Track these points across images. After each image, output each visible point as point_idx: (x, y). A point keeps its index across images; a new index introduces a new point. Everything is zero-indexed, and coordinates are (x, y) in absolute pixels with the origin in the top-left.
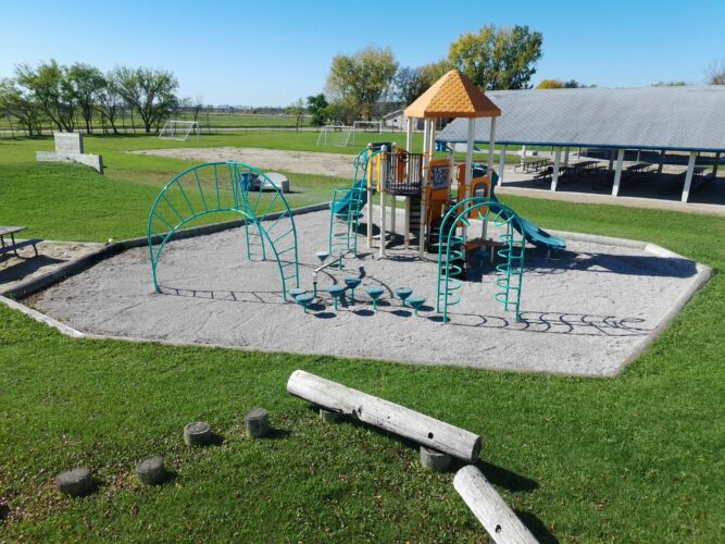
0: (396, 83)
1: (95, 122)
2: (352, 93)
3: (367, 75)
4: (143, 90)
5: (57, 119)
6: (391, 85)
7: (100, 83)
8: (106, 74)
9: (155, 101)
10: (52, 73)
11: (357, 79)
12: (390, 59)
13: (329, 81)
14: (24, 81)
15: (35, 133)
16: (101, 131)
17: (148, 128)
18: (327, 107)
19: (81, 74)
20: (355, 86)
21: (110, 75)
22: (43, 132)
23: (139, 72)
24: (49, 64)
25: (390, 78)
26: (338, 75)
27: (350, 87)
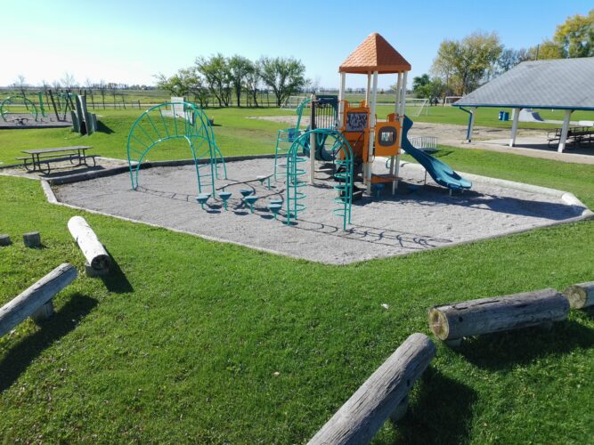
0: (499, 63)
1: (244, 98)
2: (456, 74)
3: (471, 58)
4: (279, 74)
5: (219, 95)
6: (495, 65)
7: (250, 69)
8: (254, 62)
9: (287, 82)
10: (218, 62)
11: (461, 60)
12: (494, 42)
13: (435, 63)
14: (202, 69)
15: (204, 105)
16: (245, 105)
17: (279, 103)
18: (427, 85)
19: (238, 63)
20: (459, 67)
21: (258, 63)
22: (209, 105)
23: (277, 61)
24: (216, 56)
25: (494, 59)
26: (444, 57)
27: (455, 68)
